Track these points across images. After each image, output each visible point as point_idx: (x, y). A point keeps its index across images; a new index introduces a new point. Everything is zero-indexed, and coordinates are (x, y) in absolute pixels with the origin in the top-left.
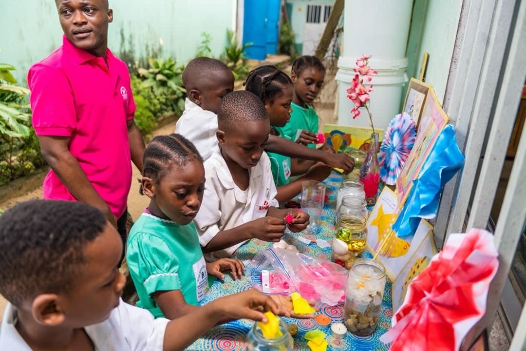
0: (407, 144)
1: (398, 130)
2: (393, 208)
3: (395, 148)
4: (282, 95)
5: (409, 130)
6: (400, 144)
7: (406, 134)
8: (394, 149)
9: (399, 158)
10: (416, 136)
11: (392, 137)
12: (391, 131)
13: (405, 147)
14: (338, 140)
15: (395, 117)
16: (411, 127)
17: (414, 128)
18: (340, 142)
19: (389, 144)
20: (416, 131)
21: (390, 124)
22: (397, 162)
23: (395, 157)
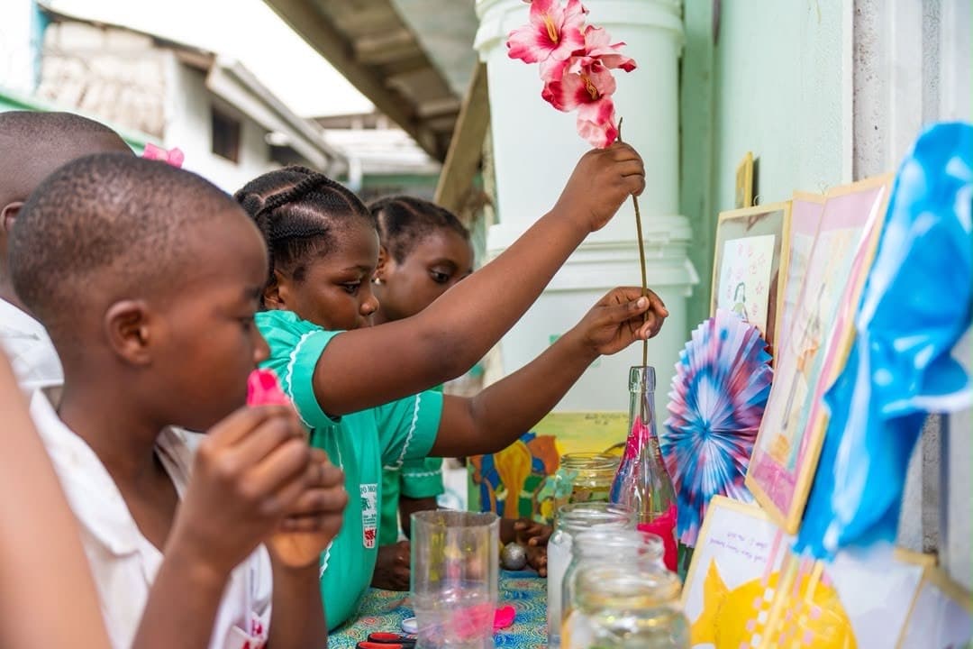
0: (745, 397)
1: (709, 369)
2: (757, 558)
3: (709, 424)
4: (328, 251)
5: (744, 356)
6: (724, 407)
7: (736, 371)
8: (705, 431)
9: (730, 451)
10: (771, 364)
11: (691, 399)
12: (686, 383)
13: (740, 409)
14: (517, 461)
15: (689, 338)
16: (750, 345)
17: (758, 344)
18: (523, 464)
19: (688, 423)
20: (769, 351)
21: (678, 365)
22: (724, 465)
23: (712, 454)
